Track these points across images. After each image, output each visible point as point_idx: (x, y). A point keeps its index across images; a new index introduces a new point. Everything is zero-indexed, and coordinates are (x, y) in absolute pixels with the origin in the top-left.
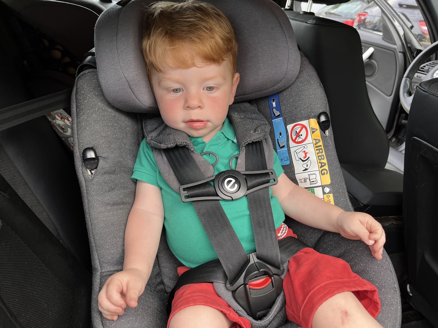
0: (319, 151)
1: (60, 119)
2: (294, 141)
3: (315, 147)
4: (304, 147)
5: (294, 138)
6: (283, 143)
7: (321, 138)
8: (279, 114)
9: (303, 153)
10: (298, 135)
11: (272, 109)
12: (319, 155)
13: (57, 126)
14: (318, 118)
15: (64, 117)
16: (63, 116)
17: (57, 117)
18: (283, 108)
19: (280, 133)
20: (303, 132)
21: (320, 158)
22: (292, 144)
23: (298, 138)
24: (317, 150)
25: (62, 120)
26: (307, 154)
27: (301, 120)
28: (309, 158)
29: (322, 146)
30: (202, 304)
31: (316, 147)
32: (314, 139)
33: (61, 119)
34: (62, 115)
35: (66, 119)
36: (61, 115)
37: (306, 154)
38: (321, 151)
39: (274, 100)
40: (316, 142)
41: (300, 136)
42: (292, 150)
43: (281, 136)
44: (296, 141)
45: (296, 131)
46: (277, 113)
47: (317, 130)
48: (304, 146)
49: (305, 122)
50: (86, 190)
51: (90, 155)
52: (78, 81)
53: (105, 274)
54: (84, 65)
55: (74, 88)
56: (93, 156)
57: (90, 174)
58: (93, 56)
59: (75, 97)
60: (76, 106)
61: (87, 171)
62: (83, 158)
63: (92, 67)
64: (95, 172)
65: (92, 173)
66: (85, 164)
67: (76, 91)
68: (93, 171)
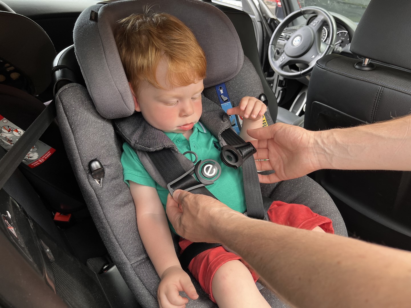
1: (8, 132)
6: (234, 122)
8: (227, 99)
11: (220, 95)
15: (12, 130)
18: (230, 93)
29: (265, 120)
34: (10, 128)
38: (265, 124)
39: (221, 88)
46: (225, 99)
50: (98, 198)
51: (97, 167)
52: (62, 97)
53: (135, 265)
54: (60, 81)
55: (59, 105)
56: (99, 167)
57: (98, 183)
58: (61, 70)
59: (65, 115)
60: (69, 123)
61: (95, 181)
62: (90, 170)
63: (68, 82)
64: (102, 181)
65: (100, 182)
66: (92, 175)
67: (63, 108)
68: (100, 180)
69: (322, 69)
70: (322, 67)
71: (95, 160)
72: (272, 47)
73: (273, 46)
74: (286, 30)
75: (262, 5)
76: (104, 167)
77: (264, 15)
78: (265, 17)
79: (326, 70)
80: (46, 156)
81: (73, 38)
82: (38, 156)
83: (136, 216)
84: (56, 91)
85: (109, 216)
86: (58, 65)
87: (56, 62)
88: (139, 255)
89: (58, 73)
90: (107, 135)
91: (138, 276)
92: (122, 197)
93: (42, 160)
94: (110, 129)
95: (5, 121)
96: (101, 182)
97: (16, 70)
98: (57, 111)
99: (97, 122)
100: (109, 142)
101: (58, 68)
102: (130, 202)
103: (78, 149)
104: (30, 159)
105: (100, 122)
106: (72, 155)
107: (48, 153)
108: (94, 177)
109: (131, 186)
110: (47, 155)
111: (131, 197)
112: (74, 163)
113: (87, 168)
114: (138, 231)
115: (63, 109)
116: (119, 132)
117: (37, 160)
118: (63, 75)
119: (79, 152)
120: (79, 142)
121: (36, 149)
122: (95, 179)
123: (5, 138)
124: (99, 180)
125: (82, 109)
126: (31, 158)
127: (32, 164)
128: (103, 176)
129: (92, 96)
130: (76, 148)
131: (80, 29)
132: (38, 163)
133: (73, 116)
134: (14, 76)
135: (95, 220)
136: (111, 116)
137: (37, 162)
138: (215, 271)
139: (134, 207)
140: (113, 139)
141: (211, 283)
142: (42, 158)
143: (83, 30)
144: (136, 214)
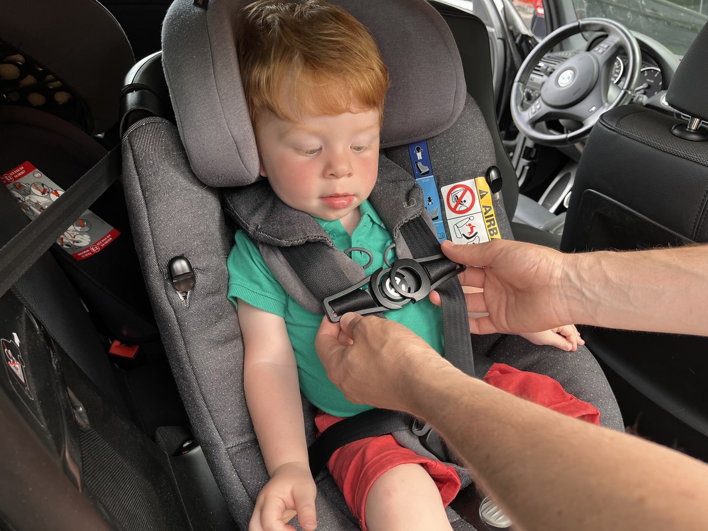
0: (491, 223)
1: (41, 194)
2: (454, 210)
3: (484, 218)
4: (470, 219)
5: (453, 205)
6: (436, 213)
7: (493, 204)
8: (428, 170)
9: (469, 227)
10: (459, 201)
11: (416, 162)
12: (490, 228)
13: (33, 206)
14: (487, 175)
15: (48, 191)
16: (47, 188)
17: (33, 190)
18: (434, 161)
19: (429, 198)
20: (468, 197)
21: (492, 232)
22: (449, 214)
23: (460, 205)
24: (487, 221)
25: (44, 195)
26: (474, 228)
27: (463, 179)
28: (477, 233)
29: (494, 215)
30: (402, 462)
31: (486, 217)
32: (483, 207)
33: (43, 193)
34: (45, 187)
35: (52, 192)
36: (43, 187)
37: (472, 228)
38: (492, 222)
39: (418, 150)
40: (486, 210)
41: (463, 203)
42: (451, 224)
43: (430, 203)
44: (457, 209)
45: (456, 196)
46: (424, 169)
47: (487, 193)
48: (469, 216)
49: (469, 183)
50: (179, 325)
51: (183, 269)
52: (133, 141)
53: (234, 450)
54: (133, 111)
55: (126, 154)
56: (187, 270)
57: (182, 299)
58: (137, 92)
59: (135, 172)
60: (141, 187)
61: (178, 294)
62: (171, 275)
63: (147, 114)
64: (190, 295)
65: (185, 297)
66: (173, 284)
67: (134, 159)
68: (187, 293)
69: (609, 131)
70: (610, 127)
71: (181, 257)
72: (518, 86)
73: (521, 84)
74: (549, 57)
75: (509, 10)
76: (196, 271)
77: (511, 28)
78: (511, 32)
79: (616, 134)
80: (103, 243)
81: (162, 35)
82: (90, 240)
83: (243, 364)
84: (125, 128)
85: (195, 358)
86: (133, 83)
87: (130, 78)
88: (242, 434)
89: (132, 98)
90: (206, 214)
91: (236, 471)
92: (222, 328)
93: (96, 249)
94: (212, 205)
95: (37, 175)
96: (187, 297)
97: (64, 88)
98: (123, 164)
99: (190, 190)
100: (208, 227)
101: (133, 88)
102: (235, 337)
103: (152, 234)
104: (76, 244)
105: (196, 190)
106: (141, 244)
107: (108, 237)
108: (175, 287)
109: (241, 310)
110: (105, 241)
111: (239, 329)
112: (144, 259)
113: (165, 270)
114: (243, 390)
115: (133, 162)
116: (230, 210)
117: (88, 248)
118: (141, 101)
119: (153, 241)
120: (155, 223)
121: (87, 229)
122: (178, 290)
123: (36, 203)
124: (185, 294)
125: (166, 163)
126: (77, 242)
127: (80, 254)
128: (193, 288)
129: (185, 142)
130: (149, 233)
131: (175, 20)
132: (89, 252)
133: (150, 175)
134: (61, 97)
135: (172, 363)
136: (216, 182)
137: (87, 251)
138: (375, 479)
139: (241, 347)
140: (218, 224)
141: (364, 501)
142: (96, 244)
143: (179, 23)
144: (244, 360)
